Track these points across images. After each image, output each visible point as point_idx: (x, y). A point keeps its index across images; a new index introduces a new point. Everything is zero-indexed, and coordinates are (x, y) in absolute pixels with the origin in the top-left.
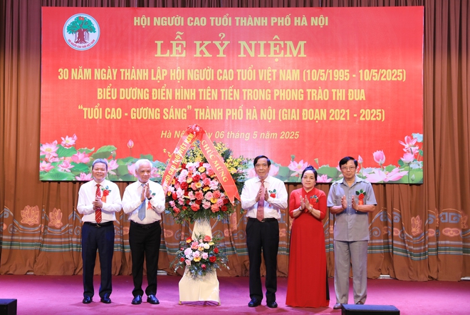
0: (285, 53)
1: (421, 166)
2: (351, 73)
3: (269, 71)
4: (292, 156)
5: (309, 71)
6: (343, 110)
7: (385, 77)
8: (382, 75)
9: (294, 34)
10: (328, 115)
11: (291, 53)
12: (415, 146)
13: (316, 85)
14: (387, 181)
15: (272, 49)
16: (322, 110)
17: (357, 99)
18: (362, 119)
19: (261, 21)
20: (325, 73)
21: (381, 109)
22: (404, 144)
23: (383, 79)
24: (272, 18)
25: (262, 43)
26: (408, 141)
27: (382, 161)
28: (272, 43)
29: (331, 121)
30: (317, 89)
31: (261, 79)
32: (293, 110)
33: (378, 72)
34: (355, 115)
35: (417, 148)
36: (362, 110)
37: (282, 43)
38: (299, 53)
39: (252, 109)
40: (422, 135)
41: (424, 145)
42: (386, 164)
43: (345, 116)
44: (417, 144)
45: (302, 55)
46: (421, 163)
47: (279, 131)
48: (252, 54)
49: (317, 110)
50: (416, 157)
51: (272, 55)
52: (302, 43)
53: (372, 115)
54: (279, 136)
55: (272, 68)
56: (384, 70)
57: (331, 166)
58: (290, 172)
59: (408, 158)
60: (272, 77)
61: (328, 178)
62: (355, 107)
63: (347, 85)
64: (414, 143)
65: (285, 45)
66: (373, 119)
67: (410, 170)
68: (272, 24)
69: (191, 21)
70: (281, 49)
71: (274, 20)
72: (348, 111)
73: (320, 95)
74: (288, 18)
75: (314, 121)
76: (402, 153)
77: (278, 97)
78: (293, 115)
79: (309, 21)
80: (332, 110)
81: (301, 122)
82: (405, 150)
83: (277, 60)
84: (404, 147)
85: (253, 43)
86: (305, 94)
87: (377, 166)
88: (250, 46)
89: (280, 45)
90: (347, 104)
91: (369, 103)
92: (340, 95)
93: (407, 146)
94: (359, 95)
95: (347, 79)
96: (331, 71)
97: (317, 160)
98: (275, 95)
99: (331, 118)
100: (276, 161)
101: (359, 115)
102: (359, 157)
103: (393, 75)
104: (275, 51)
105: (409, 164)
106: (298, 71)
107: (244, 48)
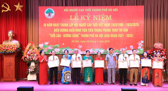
0: (106, 19)
2: (124, 24)
3: (101, 24)
4: (108, 47)
5: (112, 24)
7: (133, 25)
8: (132, 25)
9: (108, 13)
10: (118, 36)
11: (107, 19)
12: (141, 44)
13: (114, 28)
15: (102, 18)
17: (126, 31)
18: (127, 37)
19: (99, 10)
20: (117, 24)
21: (132, 34)
23: (133, 26)
24: (102, 9)
25: (99, 16)
26: (140, 43)
28: (102, 16)
30: (115, 29)
31: (99, 26)
32: (108, 35)
33: (131, 24)
34: (125, 36)
35: (142, 45)
36: (127, 34)
37: (105, 16)
38: (110, 19)
39: (97, 34)
40: (143, 41)
41: (144, 44)
43: (122, 36)
44: (142, 43)
45: (111, 19)
46: (143, 49)
47: (104, 40)
48: (97, 19)
49: (115, 35)
50: (142, 47)
51: (102, 19)
52: (110, 16)
53: (130, 36)
54: (104, 42)
55: (102, 23)
56: (133, 23)
57: (118, 50)
58: (107, 51)
59: (139, 47)
60: (102, 25)
61: (118, 53)
62: (125, 33)
63: (123, 28)
64: (141, 43)
65: (106, 16)
66: (130, 37)
67: (140, 51)
68: (102, 11)
69: (80, 10)
70: (105, 17)
71: (103, 10)
72: (123, 35)
73: (115, 30)
74: (107, 9)
75: (114, 37)
76: (138, 46)
77: (104, 31)
78: (108, 36)
79: (112, 10)
80: (119, 34)
81: (110, 38)
82: (139, 45)
83: (103, 21)
84: (138, 44)
85: (97, 16)
86: (111, 30)
87: (131, 50)
88: (96, 17)
89: (104, 16)
90: (123, 33)
91: (129, 32)
92: (121, 30)
93: (139, 44)
94: (126, 30)
95: (123, 26)
96: (118, 24)
98: (103, 30)
99: (118, 37)
100: (103, 49)
101: (126, 36)
102: (126, 47)
103: (136, 25)
104: (103, 18)
105: (140, 49)
106: (109, 24)
107: (95, 17)
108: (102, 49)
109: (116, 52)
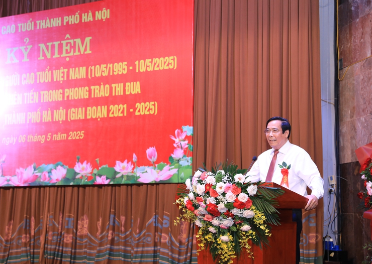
0: (74, 51)
1: (190, 163)
2: (128, 66)
3: (62, 71)
4: (78, 156)
5: (93, 68)
6: (121, 105)
7: (158, 66)
8: (155, 64)
9: (78, 31)
10: (109, 111)
11: (79, 51)
12: (184, 140)
13: (98, 81)
14: (158, 180)
15: (64, 48)
16: (103, 107)
17: (133, 93)
18: (137, 113)
19: (56, 22)
20: (106, 67)
21: (154, 101)
22: (174, 139)
23: (156, 69)
24: (65, 18)
25: (56, 43)
26: (179, 135)
27: (154, 159)
28: (64, 42)
29: (111, 118)
30: (100, 85)
31: (55, 80)
32: (80, 109)
33: (151, 62)
34: (131, 110)
35: (187, 142)
36: (138, 104)
37: (72, 41)
38: (86, 50)
39: (48, 110)
40: (192, 128)
41: (191, 139)
42: (157, 162)
43: (123, 112)
44: (187, 137)
45: (88, 52)
46: (190, 159)
47: (67, 132)
48: (49, 56)
49: (99, 107)
50: (185, 152)
51: (64, 55)
52: (88, 39)
53: (148, 108)
54: (68, 136)
55: (64, 68)
56: (157, 59)
57: (109, 166)
58: (76, 174)
59: (178, 154)
60: (63, 77)
61: (107, 178)
62: (130, 100)
63: (122, 79)
64: (183, 137)
65: (75, 43)
66: (147, 113)
67: (180, 167)
68: (65, 24)
69: (4, 30)
70: (71, 47)
71: (66, 19)
72: (125, 106)
73: (101, 91)
74: (77, 15)
75: (96, 119)
76: (172, 149)
77: (68, 97)
78: (77, 114)
79: (94, 16)
80: (111, 106)
81: (86, 121)
82: (175, 145)
83: (68, 59)
84: (174, 142)
85: (50, 44)
86: (90, 91)
87: (149, 164)
88: (47, 47)
89: (70, 43)
90: (125, 99)
91: (143, 97)
92: (118, 89)
93: (177, 140)
94: (134, 88)
95: (125, 72)
96: (111, 65)
97: (98, 160)
98: (66, 95)
99: (111, 115)
100: (65, 163)
101: (135, 109)
102: (134, 156)
103: (166, 63)
104: (67, 50)
105: (179, 161)
106: (85, 68)
107: (43, 50)
108: (59, 167)
109: (100, 176)
